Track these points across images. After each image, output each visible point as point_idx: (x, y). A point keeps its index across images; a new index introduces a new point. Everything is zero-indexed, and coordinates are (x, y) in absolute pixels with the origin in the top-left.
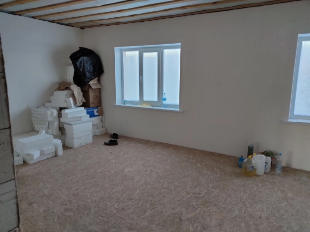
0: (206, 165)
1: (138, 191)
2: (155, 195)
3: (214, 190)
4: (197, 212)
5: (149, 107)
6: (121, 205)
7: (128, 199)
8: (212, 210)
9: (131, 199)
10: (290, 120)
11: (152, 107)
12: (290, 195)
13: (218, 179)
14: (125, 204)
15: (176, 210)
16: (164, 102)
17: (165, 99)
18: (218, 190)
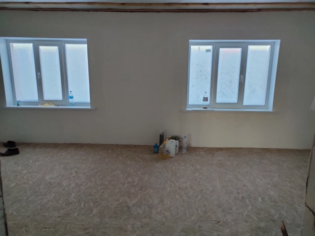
0: (127, 157)
1: (73, 195)
2: (93, 194)
3: (144, 176)
4: (139, 196)
5: (53, 107)
6: (62, 212)
7: (66, 205)
8: (150, 192)
9: (70, 204)
10: (188, 109)
11: (57, 107)
12: (198, 167)
13: (143, 167)
14: (65, 210)
15: (121, 201)
16: (71, 100)
17: (72, 98)
18: (147, 176)
